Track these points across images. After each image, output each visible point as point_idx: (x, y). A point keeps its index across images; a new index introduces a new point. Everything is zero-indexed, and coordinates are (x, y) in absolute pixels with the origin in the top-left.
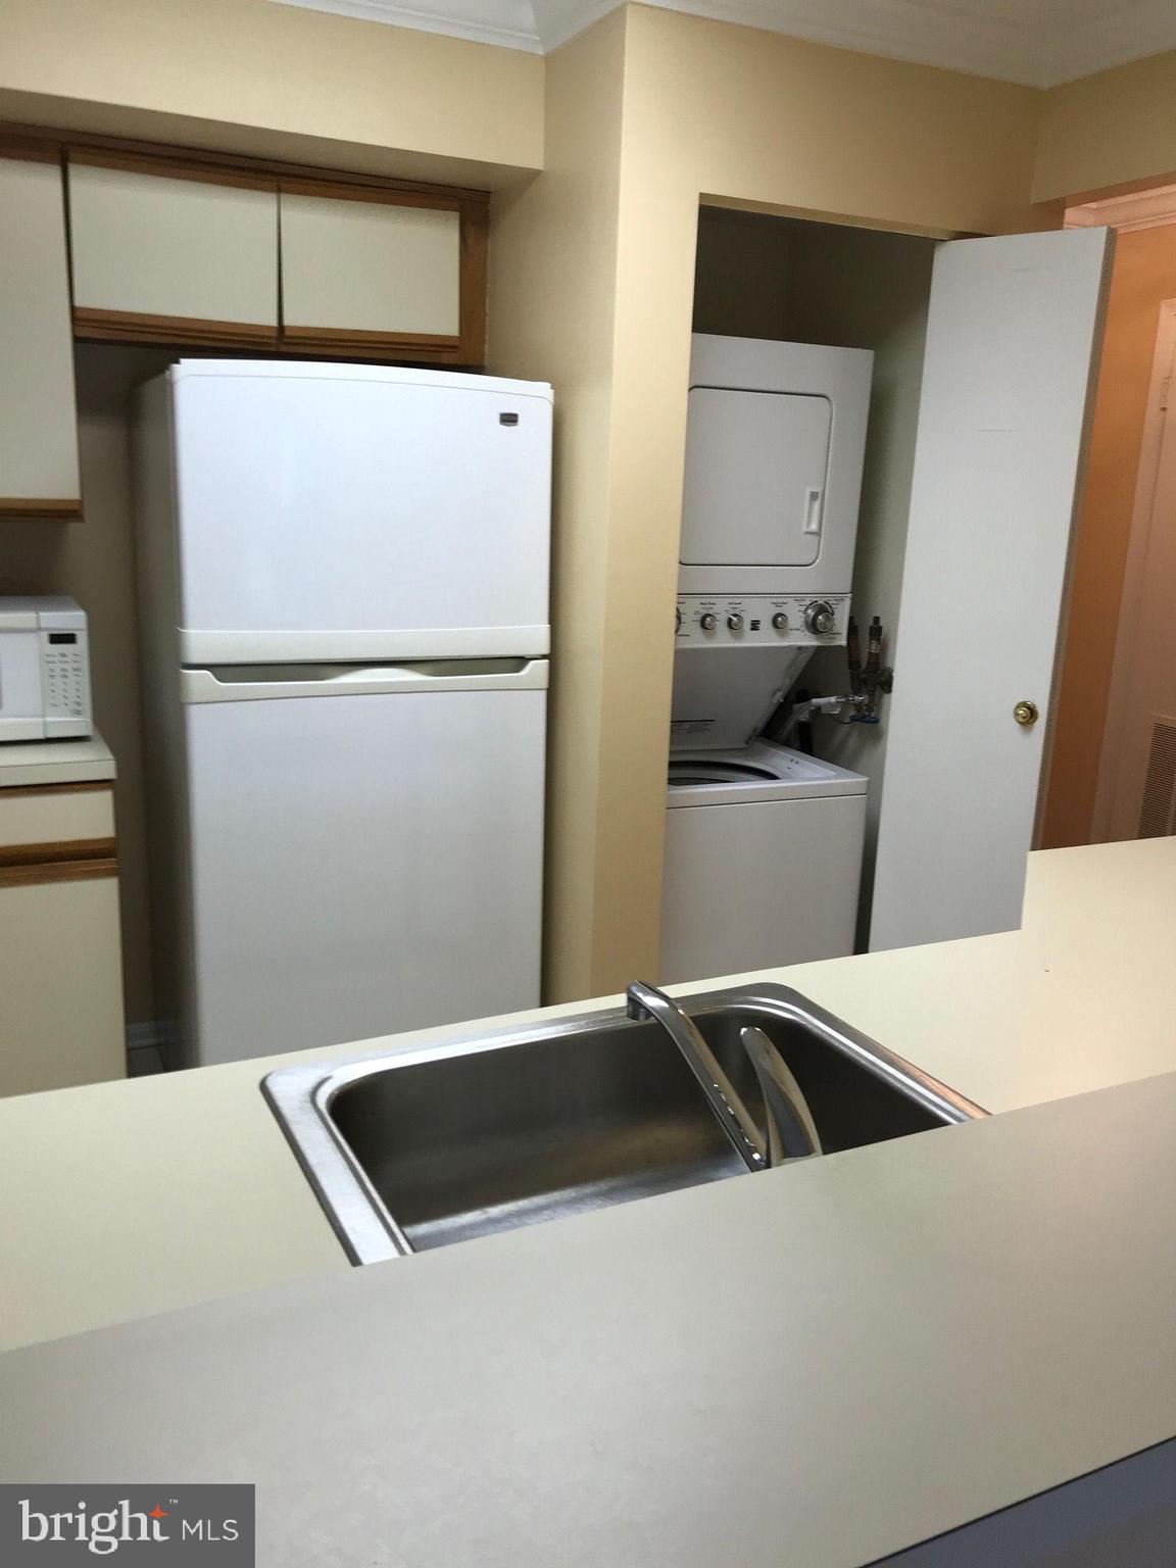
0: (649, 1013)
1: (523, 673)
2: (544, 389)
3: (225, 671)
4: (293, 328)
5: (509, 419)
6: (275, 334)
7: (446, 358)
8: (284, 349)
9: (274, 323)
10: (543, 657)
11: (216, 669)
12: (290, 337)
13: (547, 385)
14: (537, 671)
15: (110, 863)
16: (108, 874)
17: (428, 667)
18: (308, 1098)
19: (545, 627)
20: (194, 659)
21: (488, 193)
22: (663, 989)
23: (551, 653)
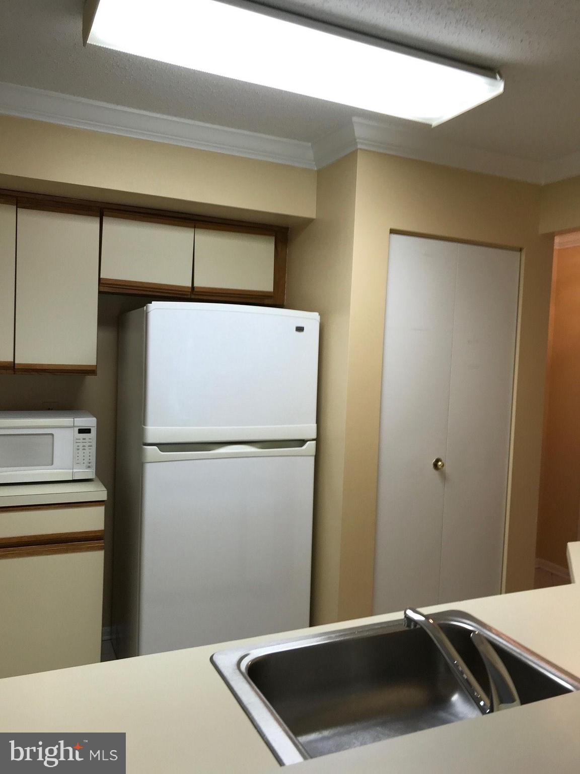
0: (416, 622)
1: (304, 447)
2: (315, 316)
3: (163, 446)
4: (198, 288)
5: (300, 329)
6: (190, 290)
7: (266, 301)
8: (193, 297)
9: (190, 285)
10: (313, 440)
11: (160, 446)
12: (197, 292)
13: (317, 314)
14: (310, 446)
15: (101, 543)
16: (99, 548)
17: (259, 445)
18: (236, 667)
19: (315, 425)
20: (150, 441)
21: (287, 229)
22: (420, 610)
23: (317, 438)
